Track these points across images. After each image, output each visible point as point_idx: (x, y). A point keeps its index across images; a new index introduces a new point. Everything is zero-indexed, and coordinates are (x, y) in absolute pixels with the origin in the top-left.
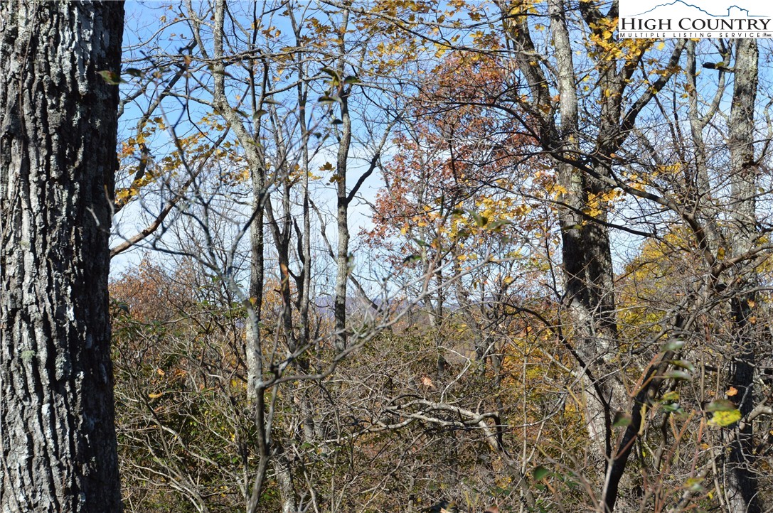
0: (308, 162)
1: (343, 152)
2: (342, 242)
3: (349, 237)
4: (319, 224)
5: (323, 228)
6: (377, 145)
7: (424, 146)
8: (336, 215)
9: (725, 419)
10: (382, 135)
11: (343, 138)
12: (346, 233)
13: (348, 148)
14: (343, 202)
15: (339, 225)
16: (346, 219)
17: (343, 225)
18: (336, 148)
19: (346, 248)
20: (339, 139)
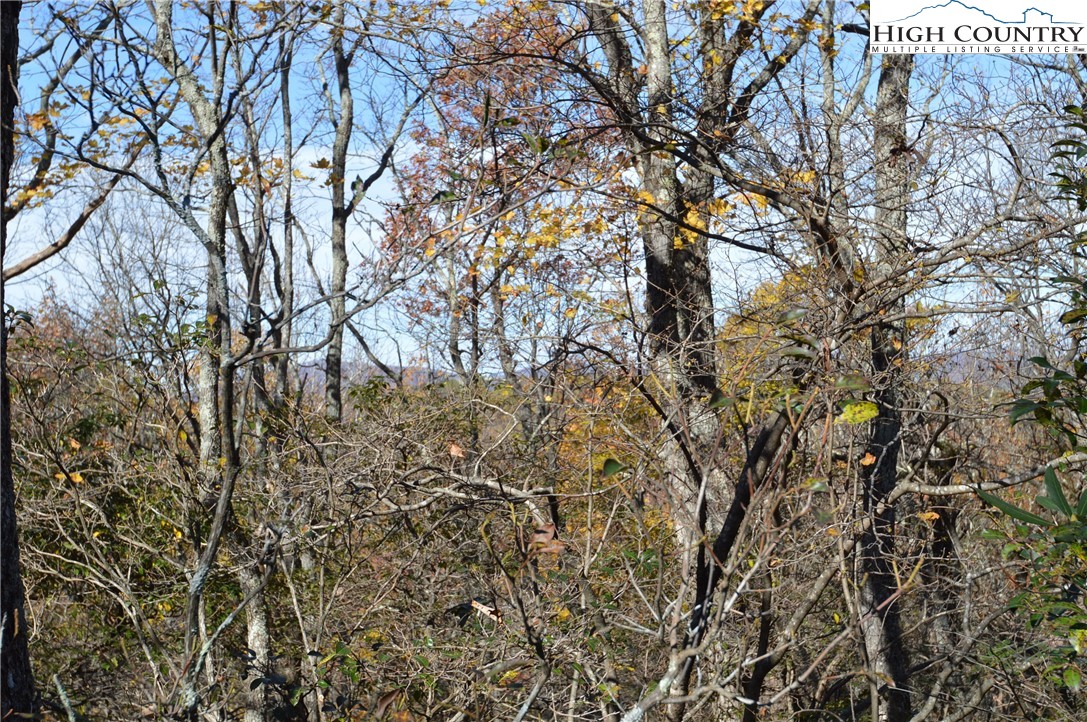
0: (291, 157)
1: (340, 144)
2: (337, 271)
3: (347, 264)
4: (304, 249)
5: (310, 255)
6: (388, 136)
7: (454, 143)
8: (331, 234)
9: (858, 416)
10: (397, 124)
11: (342, 124)
12: (344, 259)
13: (348, 138)
14: (341, 214)
15: (334, 247)
16: (344, 239)
17: (340, 247)
18: (331, 139)
19: (344, 280)
20: (335, 125)
